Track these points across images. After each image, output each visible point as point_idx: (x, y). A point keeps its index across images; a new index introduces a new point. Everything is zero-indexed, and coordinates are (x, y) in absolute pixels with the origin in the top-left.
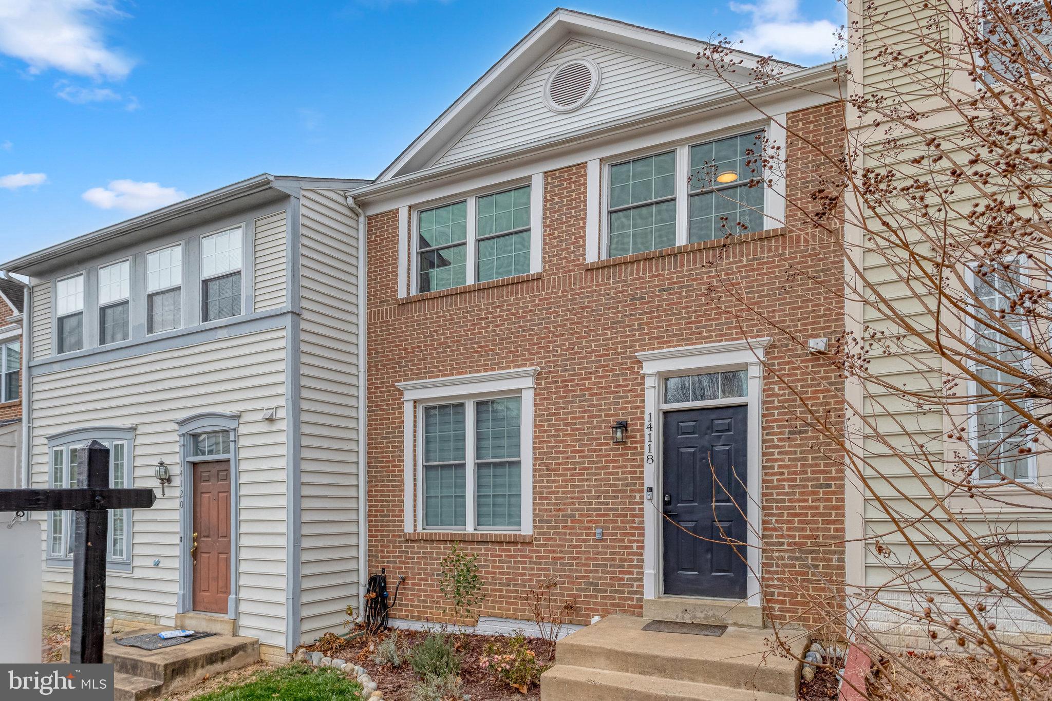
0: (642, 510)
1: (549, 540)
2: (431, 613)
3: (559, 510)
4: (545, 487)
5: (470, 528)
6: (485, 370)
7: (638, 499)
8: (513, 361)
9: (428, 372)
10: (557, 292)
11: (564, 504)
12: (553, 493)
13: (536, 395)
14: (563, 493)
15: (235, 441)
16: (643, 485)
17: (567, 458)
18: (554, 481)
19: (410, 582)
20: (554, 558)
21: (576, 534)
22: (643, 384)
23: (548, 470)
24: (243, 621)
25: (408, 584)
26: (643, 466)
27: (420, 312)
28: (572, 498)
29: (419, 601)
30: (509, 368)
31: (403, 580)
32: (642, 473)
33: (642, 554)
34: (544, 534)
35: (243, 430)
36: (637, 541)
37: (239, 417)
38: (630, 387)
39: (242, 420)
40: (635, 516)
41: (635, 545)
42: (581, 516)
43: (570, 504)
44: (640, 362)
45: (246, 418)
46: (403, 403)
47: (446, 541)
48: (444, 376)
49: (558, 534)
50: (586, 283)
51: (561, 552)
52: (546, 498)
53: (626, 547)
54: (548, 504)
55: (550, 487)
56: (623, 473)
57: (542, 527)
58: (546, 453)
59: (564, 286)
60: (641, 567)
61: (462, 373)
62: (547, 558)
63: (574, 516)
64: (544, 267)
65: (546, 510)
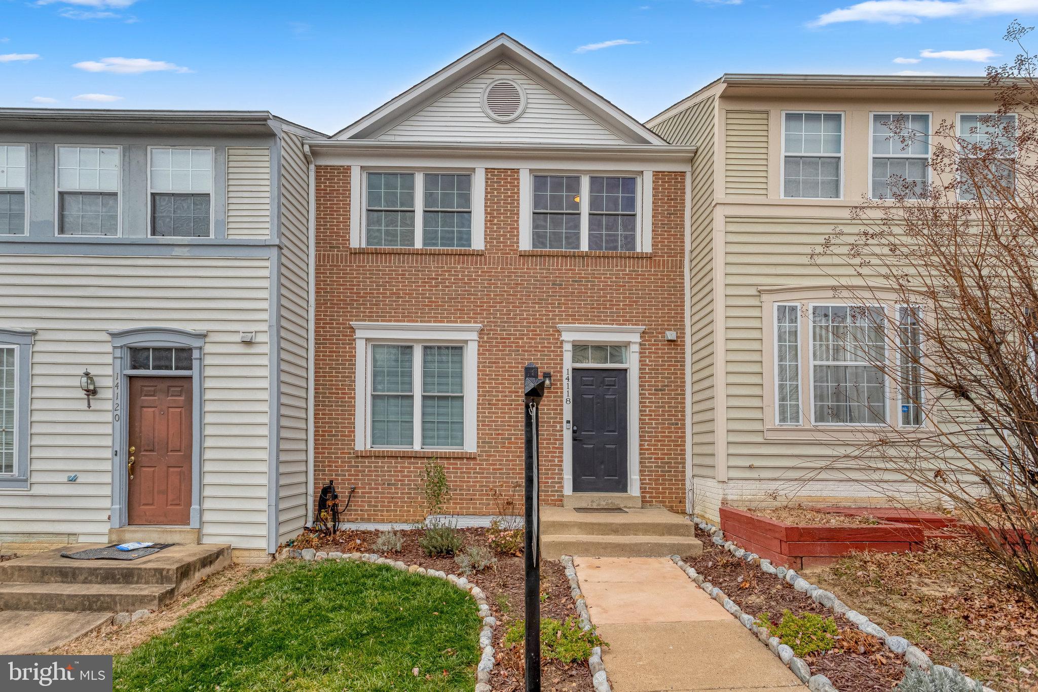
0: (562, 435)
1: (490, 456)
2: (382, 516)
3: (499, 434)
4: (486, 417)
5: (417, 446)
6: (435, 322)
7: (558, 428)
8: (460, 318)
9: (380, 317)
10: (497, 268)
11: (503, 430)
12: (494, 421)
13: (479, 346)
14: (502, 422)
15: (200, 359)
16: (562, 418)
17: (506, 396)
18: (494, 413)
19: (360, 491)
20: (494, 469)
21: (512, 452)
22: (561, 347)
23: (489, 404)
24: (207, 529)
25: (358, 492)
26: (562, 405)
27: (372, 262)
28: (509, 426)
29: (369, 506)
30: (456, 322)
31: (353, 491)
32: (562, 410)
33: (561, 466)
34: (486, 451)
35: (208, 348)
36: (558, 457)
37: (205, 336)
38: (552, 349)
39: (207, 340)
40: (556, 440)
41: (556, 460)
42: (516, 439)
43: (508, 430)
44: (558, 331)
45: (212, 338)
46: (354, 340)
47: (397, 457)
48: (395, 321)
49: (497, 452)
50: (519, 265)
51: (500, 465)
52: (488, 425)
53: (550, 461)
54: (489, 430)
55: (491, 417)
56: (548, 409)
57: (484, 447)
58: (488, 391)
59: (502, 264)
60: (561, 474)
61: (413, 321)
62: (489, 469)
63: (510, 439)
64: (486, 246)
65: (487, 434)
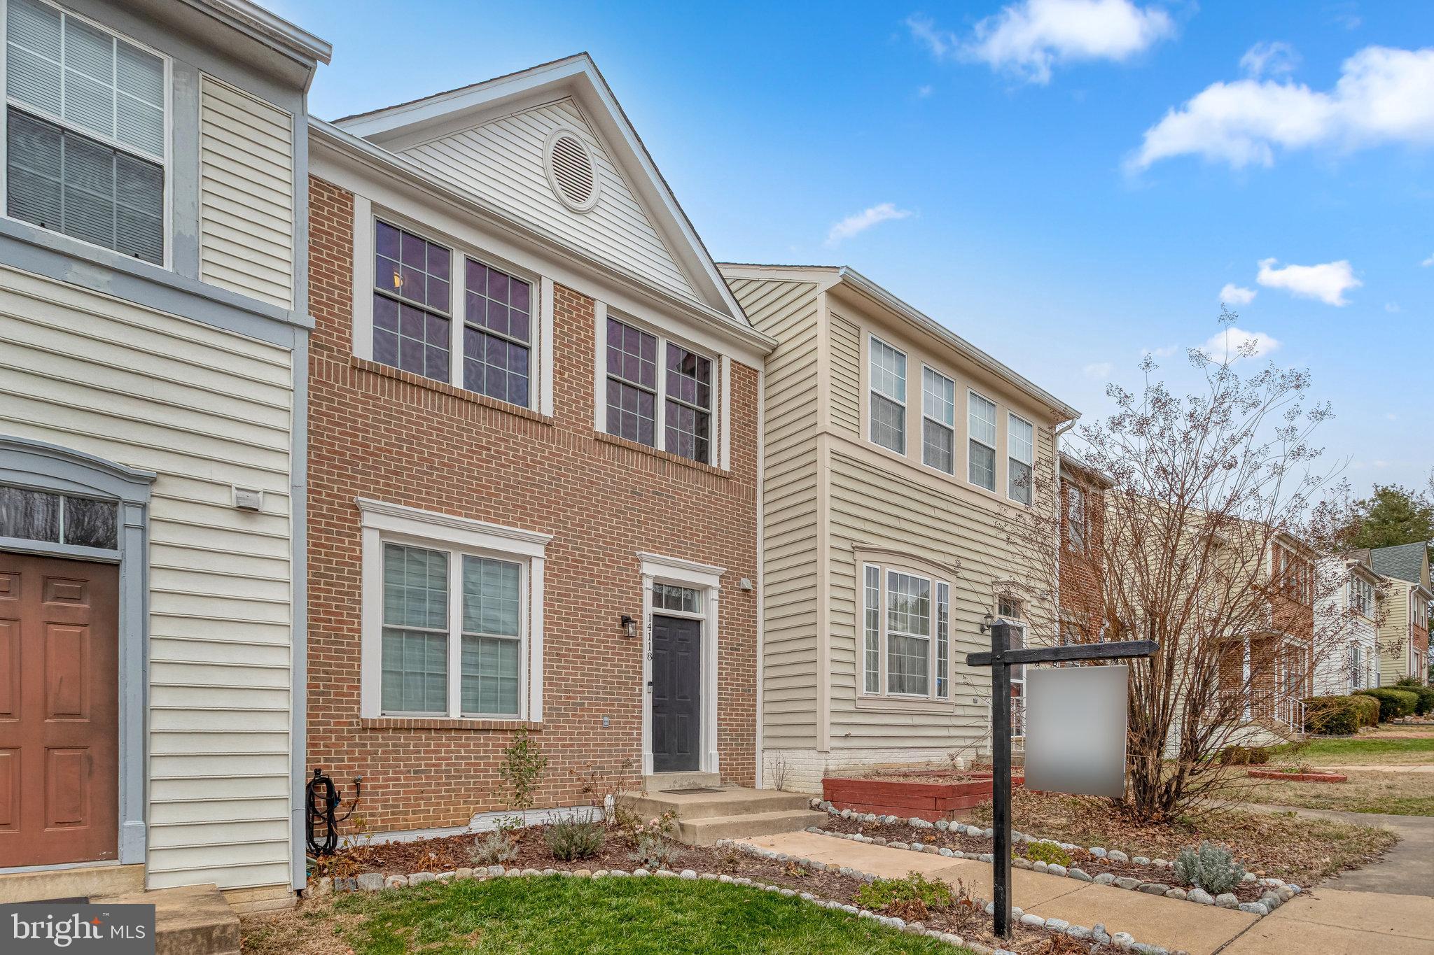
0: (640, 701)
1: (558, 727)
2: (406, 820)
3: (569, 698)
4: (554, 673)
5: (455, 713)
6: (486, 519)
7: (637, 691)
8: (520, 519)
9: (403, 496)
10: (568, 452)
11: (574, 692)
12: (563, 679)
13: (546, 568)
14: (573, 680)
15: (143, 529)
16: (641, 679)
17: (578, 645)
18: (564, 668)
19: (369, 784)
20: (563, 746)
21: (585, 722)
22: (640, 583)
23: (558, 655)
24: (156, 863)
25: (366, 787)
26: (641, 662)
28: (581, 686)
29: (384, 807)
30: (515, 525)
31: (357, 785)
32: (641, 668)
33: (640, 740)
34: (553, 721)
35: (158, 509)
36: (637, 729)
37: (152, 481)
38: (631, 584)
39: (156, 490)
40: (634, 706)
41: (635, 732)
42: (590, 704)
43: (580, 692)
44: (638, 560)
45: (168, 487)
46: (360, 529)
47: (430, 729)
48: (427, 508)
49: (568, 722)
50: (594, 454)
51: (571, 739)
52: (556, 685)
53: (628, 734)
54: (558, 691)
55: (560, 673)
56: (626, 666)
57: (551, 715)
58: (557, 636)
59: (574, 447)
60: (640, 750)
61: (454, 513)
62: (557, 745)
63: (583, 704)
64: (556, 413)
65: (555, 697)
